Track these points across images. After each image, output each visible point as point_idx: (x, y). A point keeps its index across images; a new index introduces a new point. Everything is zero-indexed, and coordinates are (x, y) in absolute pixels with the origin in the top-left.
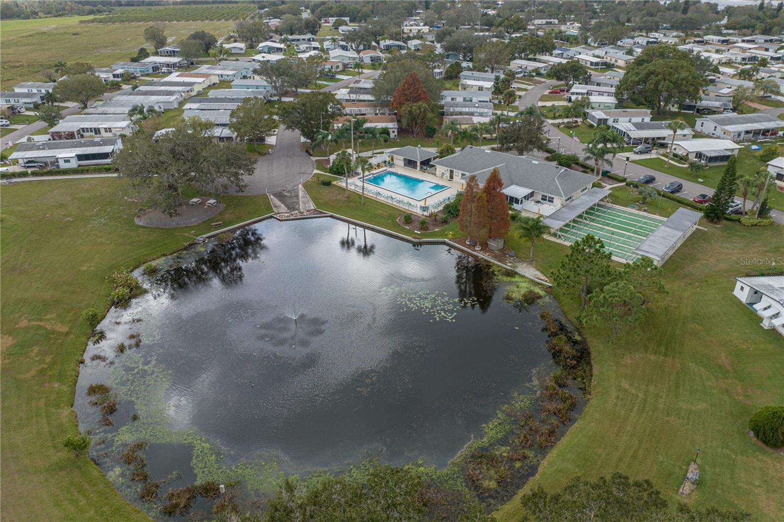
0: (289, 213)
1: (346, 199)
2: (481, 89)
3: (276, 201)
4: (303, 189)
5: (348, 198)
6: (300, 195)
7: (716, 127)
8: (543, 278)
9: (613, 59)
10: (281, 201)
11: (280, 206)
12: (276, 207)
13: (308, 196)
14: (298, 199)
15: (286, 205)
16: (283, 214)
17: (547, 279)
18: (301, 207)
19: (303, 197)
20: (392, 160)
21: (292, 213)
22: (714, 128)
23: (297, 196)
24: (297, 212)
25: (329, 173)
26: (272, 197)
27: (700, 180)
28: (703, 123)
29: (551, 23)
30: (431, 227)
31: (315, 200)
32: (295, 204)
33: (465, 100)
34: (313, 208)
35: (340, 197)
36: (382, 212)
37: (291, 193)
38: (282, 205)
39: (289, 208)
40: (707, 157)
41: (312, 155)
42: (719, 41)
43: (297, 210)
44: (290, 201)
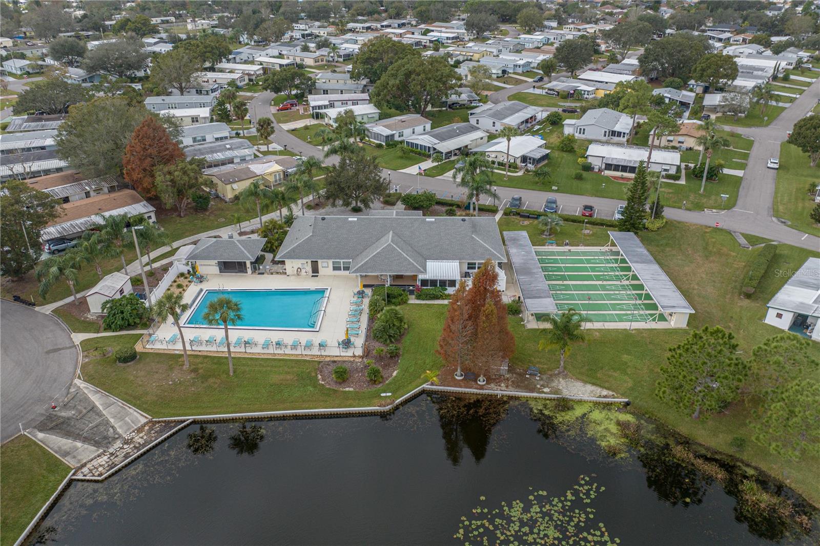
0: (103, 454)
1: (193, 375)
2: (195, 119)
3: (54, 442)
4: (89, 386)
5: (195, 371)
6: (97, 404)
7: (494, 123)
8: (605, 392)
9: (297, 58)
10: (68, 434)
11: (77, 449)
12: (66, 454)
13: (112, 399)
14: (99, 414)
15: (86, 440)
16: (95, 463)
17: (611, 393)
18: (120, 431)
19: (107, 406)
20: (194, 268)
21: (111, 450)
22: (492, 124)
23: (93, 409)
24: (118, 444)
25: (105, 330)
26: (41, 435)
27: (554, 188)
28: (478, 120)
29: (167, 22)
30: (384, 373)
31: (135, 400)
32: (102, 429)
33: (195, 140)
34: (144, 420)
35: (176, 375)
36: (282, 377)
37: (74, 407)
38: (79, 444)
39: (97, 444)
40: (534, 159)
41: (34, 305)
42: (363, 28)
43: (115, 439)
44: (87, 427)
